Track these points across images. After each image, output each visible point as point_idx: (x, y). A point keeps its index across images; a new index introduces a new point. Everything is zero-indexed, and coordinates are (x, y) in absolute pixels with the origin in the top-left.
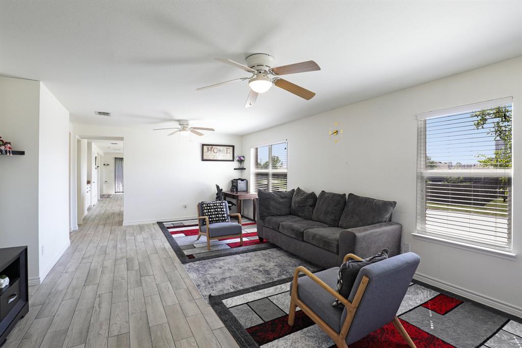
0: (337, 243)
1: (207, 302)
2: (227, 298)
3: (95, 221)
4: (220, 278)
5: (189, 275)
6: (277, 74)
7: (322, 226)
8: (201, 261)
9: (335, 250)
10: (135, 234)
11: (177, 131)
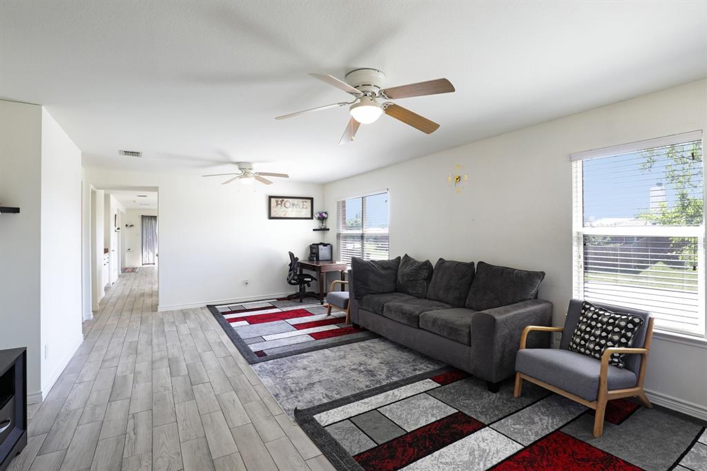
0: (468, 331)
1: (292, 418)
2: (319, 413)
3: (117, 305)
4: (306, 383)
5: (262, 379)
6: (390, 98)
7: (442, 306)
8: (276, 360)
9: (466, 340)
10: (177, 323)
11: (235, 178)
